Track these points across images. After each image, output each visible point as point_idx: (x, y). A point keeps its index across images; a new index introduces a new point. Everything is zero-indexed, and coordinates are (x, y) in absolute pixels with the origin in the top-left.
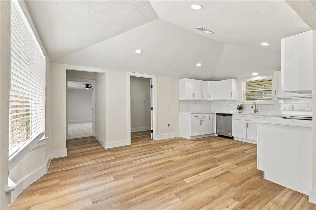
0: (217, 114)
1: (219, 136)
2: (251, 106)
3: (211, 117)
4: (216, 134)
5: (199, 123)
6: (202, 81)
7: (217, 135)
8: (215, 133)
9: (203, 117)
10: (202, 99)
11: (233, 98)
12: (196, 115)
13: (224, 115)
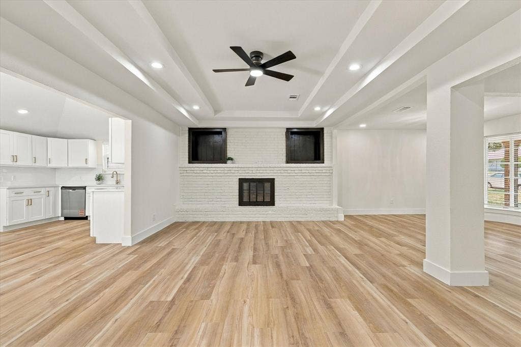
0: (63, 188)
1: (66, 218)
2: (111, 175)
3: (51, 193)
4: (62, 216)
5: (25, 203)
6: (33, 136)
7: (63, 219)
8: (60, 215)
9: (33, 194)
10: (34, 164)
11: (90, 165)
12: (17, 191)
13: (74, 188)
